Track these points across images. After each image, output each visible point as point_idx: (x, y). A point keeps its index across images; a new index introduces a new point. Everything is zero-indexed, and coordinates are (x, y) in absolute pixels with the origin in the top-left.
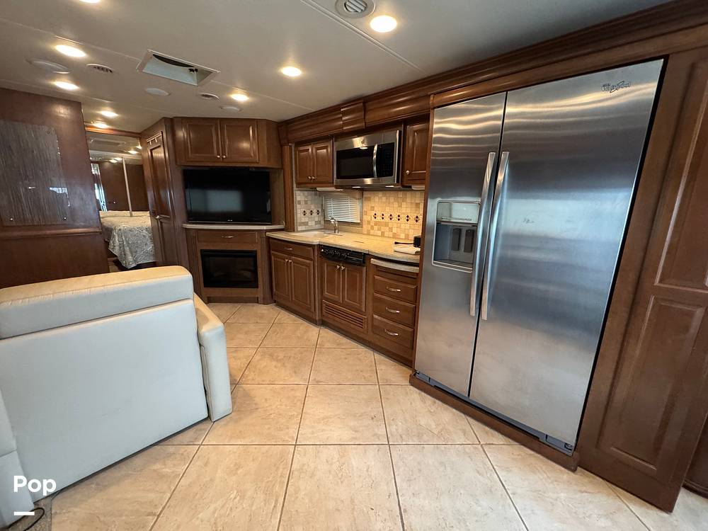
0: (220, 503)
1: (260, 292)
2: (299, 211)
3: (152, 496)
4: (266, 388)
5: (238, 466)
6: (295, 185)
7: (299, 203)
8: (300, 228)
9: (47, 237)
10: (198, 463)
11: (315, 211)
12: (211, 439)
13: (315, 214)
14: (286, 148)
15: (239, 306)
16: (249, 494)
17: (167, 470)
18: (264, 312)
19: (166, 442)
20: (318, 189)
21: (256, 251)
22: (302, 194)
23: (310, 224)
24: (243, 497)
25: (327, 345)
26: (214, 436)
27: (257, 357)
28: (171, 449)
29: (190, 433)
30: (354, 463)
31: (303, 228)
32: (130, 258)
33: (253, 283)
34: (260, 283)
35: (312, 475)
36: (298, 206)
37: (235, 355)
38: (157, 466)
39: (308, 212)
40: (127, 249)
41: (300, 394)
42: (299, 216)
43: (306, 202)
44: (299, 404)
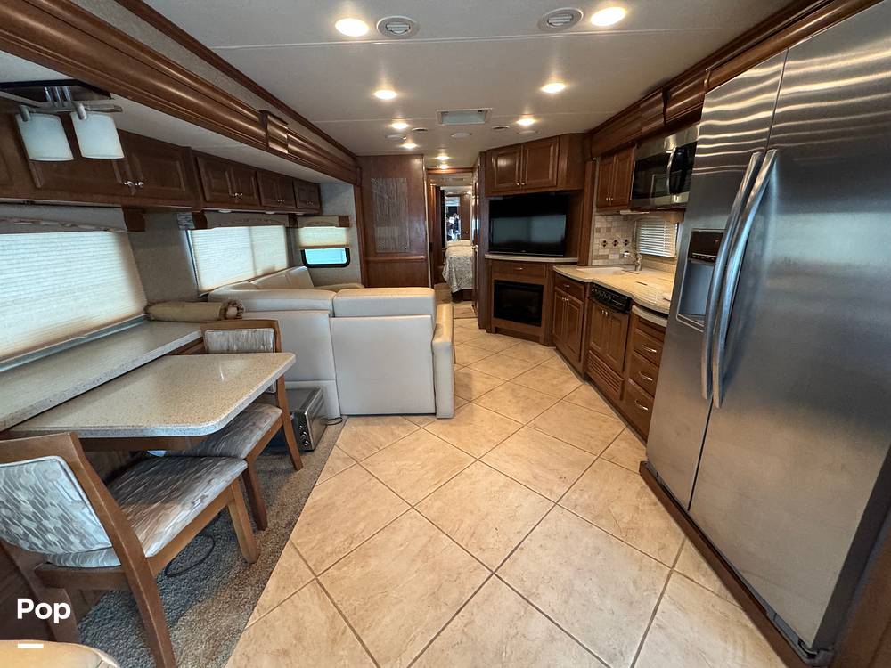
0: (410, 463)
1: (541, 331)
2: (596, 241)
3: (383, 439)
4: (488, 413)
5: (433, 450)
6: (595, 210)
7: (599, 231)
8: (595, 262)
9: (396, 261)
10: (414, 436)
11: (621, 241)
12: (430, 428)
13: (621, 245)
14: (589, 164)
15: (520, 341)
16: (427, 468)
17: (397, 432)
18: (538, 352)
19: (407, 417)
20: (622, 212)
21: (542, 287)
22: (603, 220)
23: (611, 257)
24: (423, 468)
25: (576, 401)
26: (433, 427)
27: (500, 388)
28: (406, 422)
29: (421, 418)
30: (511, 496)
31: (600, 262)
32: (455, 284)
33: (536, 320)
34: (543, 323)
35: (473, 483)
36: (596, 235)
37: (485, 380)
38: (394, 427)
39: (610, 243)
40: (454, 275)
41: (511, 429)
42: (596, 247)
43: (609, 230)
44: (505, 436)
